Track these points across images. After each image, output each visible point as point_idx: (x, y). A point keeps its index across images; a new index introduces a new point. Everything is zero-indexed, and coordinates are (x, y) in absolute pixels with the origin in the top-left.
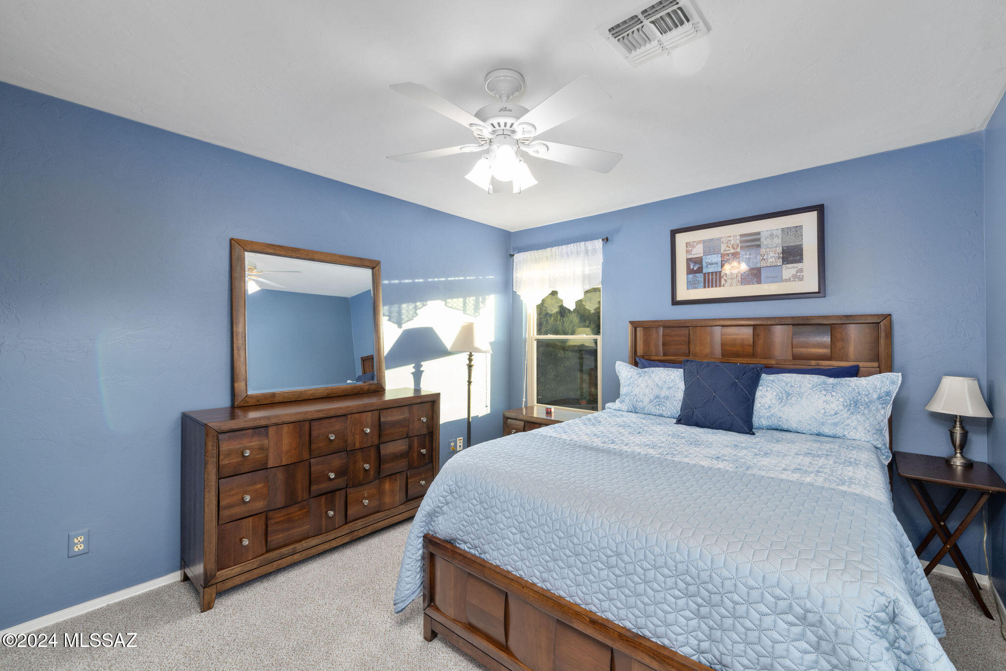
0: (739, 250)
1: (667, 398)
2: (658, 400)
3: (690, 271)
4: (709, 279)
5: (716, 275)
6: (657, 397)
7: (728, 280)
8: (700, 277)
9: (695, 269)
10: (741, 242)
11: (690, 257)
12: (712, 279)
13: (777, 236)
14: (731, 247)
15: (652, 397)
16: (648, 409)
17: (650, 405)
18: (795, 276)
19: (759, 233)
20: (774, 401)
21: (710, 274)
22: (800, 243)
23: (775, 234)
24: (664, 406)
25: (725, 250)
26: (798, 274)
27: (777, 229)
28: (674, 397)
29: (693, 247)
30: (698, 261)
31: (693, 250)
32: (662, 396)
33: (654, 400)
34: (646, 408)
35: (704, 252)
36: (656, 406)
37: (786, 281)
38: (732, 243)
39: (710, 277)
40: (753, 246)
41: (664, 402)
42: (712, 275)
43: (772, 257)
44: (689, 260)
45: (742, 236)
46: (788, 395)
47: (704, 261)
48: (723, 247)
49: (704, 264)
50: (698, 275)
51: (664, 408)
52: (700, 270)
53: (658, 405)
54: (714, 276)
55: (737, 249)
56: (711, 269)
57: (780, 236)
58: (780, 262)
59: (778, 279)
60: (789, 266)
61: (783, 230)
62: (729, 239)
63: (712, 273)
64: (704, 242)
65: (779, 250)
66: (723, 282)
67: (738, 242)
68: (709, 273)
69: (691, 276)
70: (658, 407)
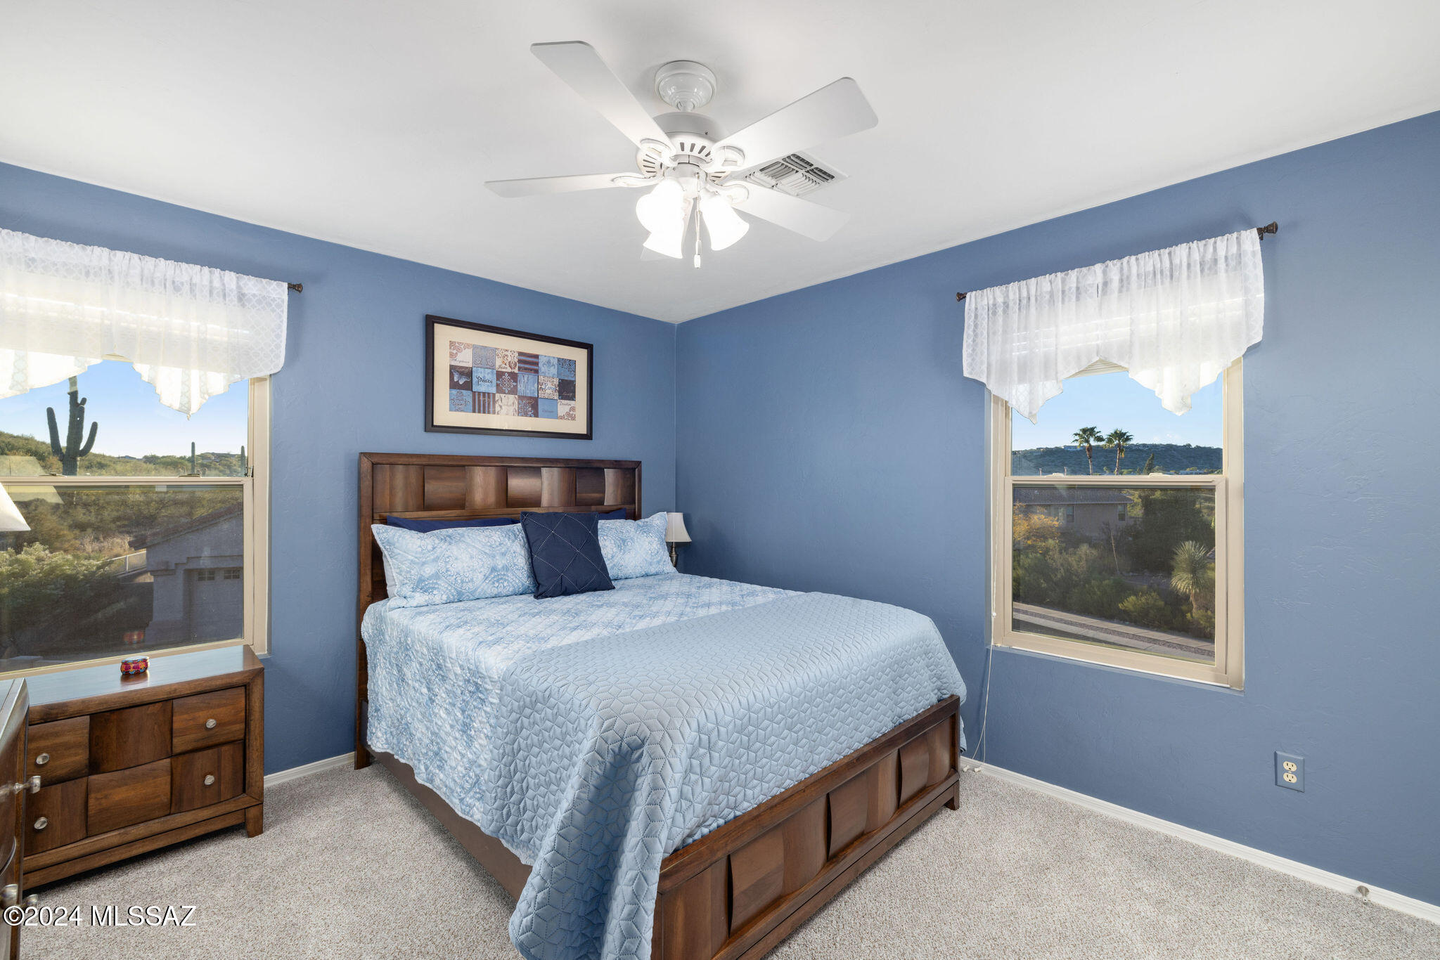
0: (516, 371)
1: (506, 568)
2: (495, 573)
3: (454, 385)
4: (479, 401)
5: (489, 397)
6: (493, 569)
7: (503, 407)
8: (467, 394)
9: (461, 383)
10: (520, 361)
11: (453, 363)
12: (484, 401)
13: (553, 365)
14: (508, 364)
15: (487, 571)
16: (483, 589)
17: (484, 584)
18: (568, 414)
19: (537, 356)
20: (615, 550)
21: (482, 394)
22: (573, 379)
23: (552, 361)
24: (505, 580)
25: (500, 366)
26: (571, 413)
27: (554, 358)
28: (515, 565)
29: (459, 350)
30: (468, 373)
31: (459, 354)
32: (500, 567)
33: (490, 574)
34: (479, 590)
35: (474, 362)
36: (494, 583)
37: (562, 418)
38: (509, 360)
39: (482, 398)
40: (531, 370)
41: (504, 575)
42: (484, 396)
43: (550, 388)
44: (453, 369)
45: (520, 354)
46: (624, 541)
47: (474, 375)
48: (498, 362)
49: (475, 380)
50: (464, 392)
51: (506, 584)
52: (468, 386)
53: (498, 581)
54: (486, 399)
55: (514, 369)
56: (483, 388)
57: (556, 366)
58: (556, 396)
59: (553, 414)
60: (563, 401)
61: (559, 360)
62: (506, 353)
63: (484, 393)
64: (475, 347)
65: (556, 381)
66: (497, 408)
67: (516, 360)
68: (479, 393)
69: (454, 392)
70: (497, 585)
